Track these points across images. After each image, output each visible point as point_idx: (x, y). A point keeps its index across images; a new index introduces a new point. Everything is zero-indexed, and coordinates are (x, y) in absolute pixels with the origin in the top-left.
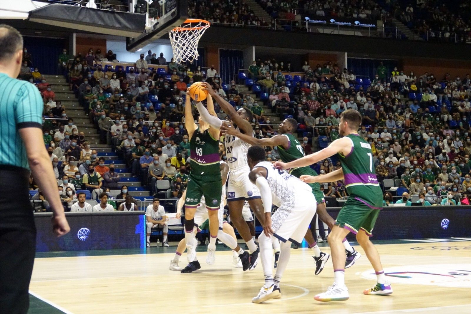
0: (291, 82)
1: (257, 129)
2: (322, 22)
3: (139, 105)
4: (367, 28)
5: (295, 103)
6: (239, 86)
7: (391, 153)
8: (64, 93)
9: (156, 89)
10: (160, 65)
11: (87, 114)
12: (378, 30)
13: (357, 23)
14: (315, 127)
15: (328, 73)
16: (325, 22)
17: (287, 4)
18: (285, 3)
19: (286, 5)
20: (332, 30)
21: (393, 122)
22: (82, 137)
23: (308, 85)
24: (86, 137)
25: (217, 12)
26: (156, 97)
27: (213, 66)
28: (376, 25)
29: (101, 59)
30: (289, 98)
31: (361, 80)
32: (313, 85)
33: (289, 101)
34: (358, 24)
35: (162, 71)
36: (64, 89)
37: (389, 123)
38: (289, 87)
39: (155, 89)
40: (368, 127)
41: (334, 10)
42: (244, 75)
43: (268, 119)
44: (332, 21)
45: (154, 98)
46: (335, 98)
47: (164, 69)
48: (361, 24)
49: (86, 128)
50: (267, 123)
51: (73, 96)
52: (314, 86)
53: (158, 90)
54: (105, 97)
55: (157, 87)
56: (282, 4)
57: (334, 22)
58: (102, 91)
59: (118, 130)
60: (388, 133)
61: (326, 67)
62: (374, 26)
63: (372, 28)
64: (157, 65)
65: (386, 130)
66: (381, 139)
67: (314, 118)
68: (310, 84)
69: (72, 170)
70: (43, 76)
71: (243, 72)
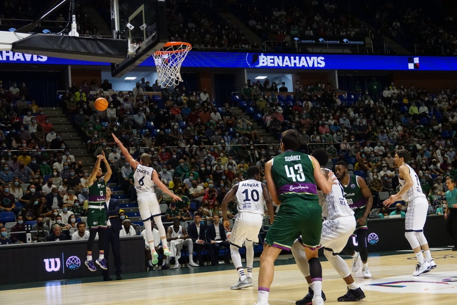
0: (284, 101)
1: (252, 149)
2: (311, 41)
3: (135, 131)
4: (355, 45)
5: (289, 122)
6: (233, 108)
7: (385, 166)
8: (62, 124)
9: (152, 116)
10: (155, 92)
11: (84, 144)
12: (366, 46)
13: (345, 40)
14: (309, 145)
15: (320, 91)
16: (314, 41)
17: (277, 26)
18: (274, 26)
19: (275, 27)
20: (322, 49)
21: (386, 135)
22: (80, 166)
23: (301, 104)
24: (84, 166)
25: (207, 38)
26: (152, 123)
27: (205, 90)
28: (364, 42)
29: (97, 90)
30: (283, 118)
31: (353, 97)
32: (305, 103)
33: (283, 120)
34: (347, 42)
35: (157, 97)
36: (61, 121)
37: (381, 136)
38: (282, 107)
39: (150, 116)
40: (361, 142)
41: (322, 30)
42: (237, 97)
43: (262, 138)
44: (321, 40)
45: (150, 124)
46: (327, 115)
47: (158, 95)
48: (349, 41)
49: (85, 158)
50: (260, 143)
51: (70, 127)
52: (307, 105)
53: (154, 117)
54: (102, 126)
55: (152, 114)
56: (272, 27)
57: (322, 41)
58: (98, 121)
59: (116, 158)
60: (381, 147)
61: (318, 85)
62: (362, 43)
63: (360, 45)
64: (152, 92)
65: (379, 144)
66: (375, 153)
67: (308, 136)
68: (302, 103)
69: (71, 199)
70: (40, 109)
71: (236, 94)
